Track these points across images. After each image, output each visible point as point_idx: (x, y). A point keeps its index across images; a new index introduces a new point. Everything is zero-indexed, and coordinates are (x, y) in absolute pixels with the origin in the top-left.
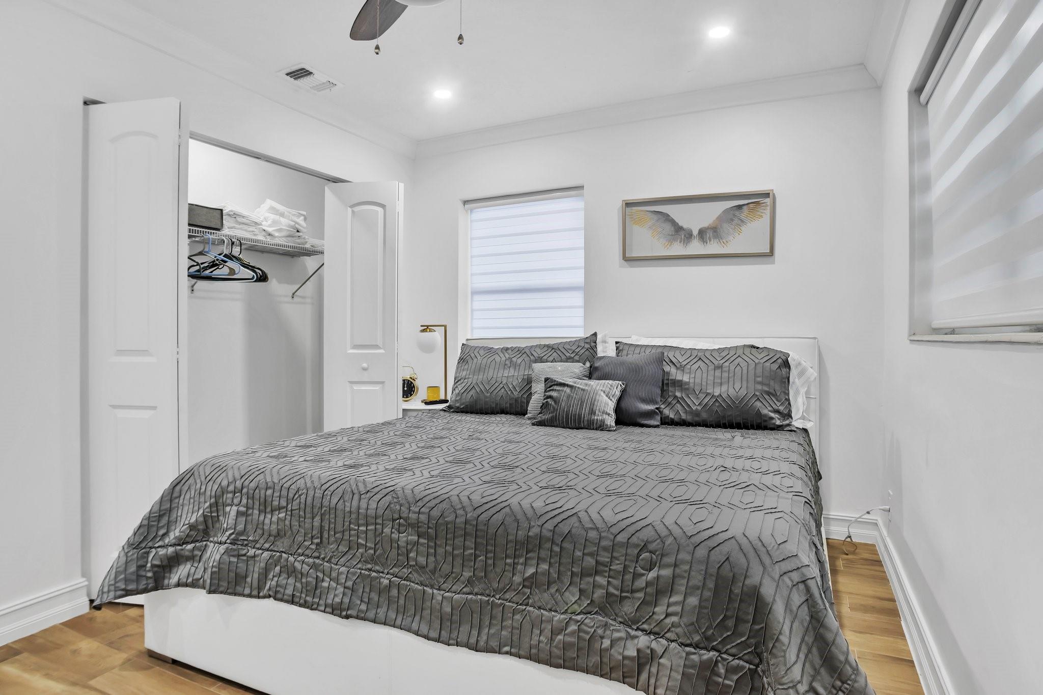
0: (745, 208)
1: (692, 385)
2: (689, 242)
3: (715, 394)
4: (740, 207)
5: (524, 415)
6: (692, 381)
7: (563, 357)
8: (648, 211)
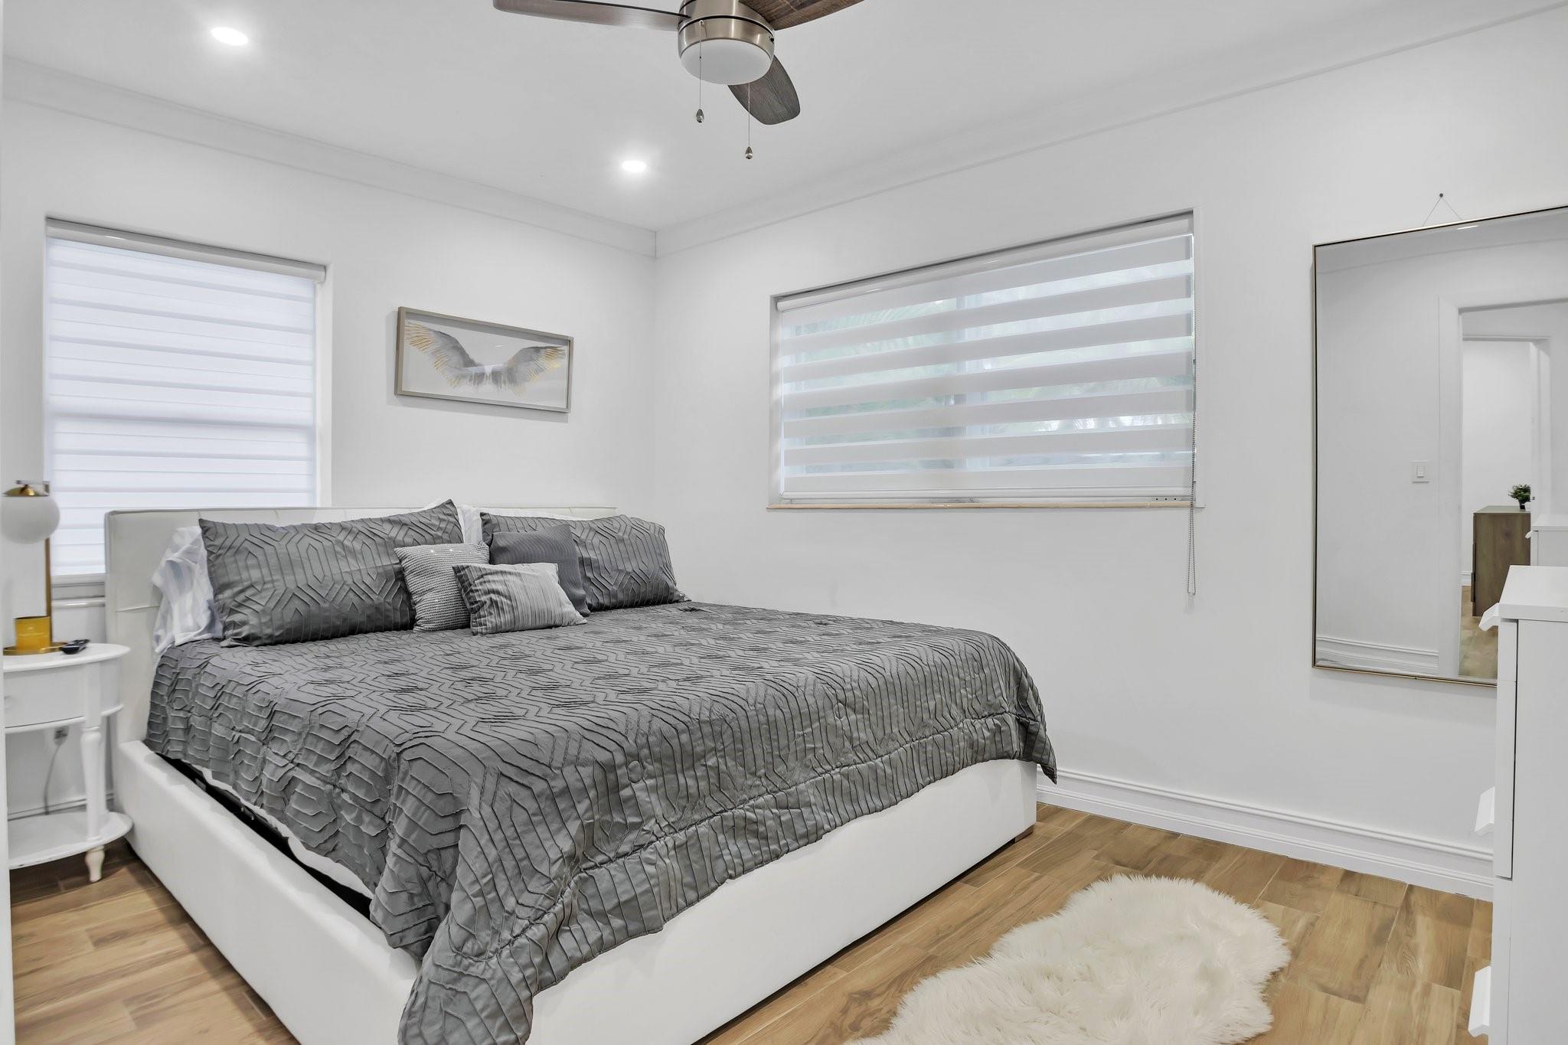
0: (543, 351)
1: (601, 563)
2: (481, 383)
3: (628, 570)
4: (537, 349)
5: (411, 628)
6: (599, 557)
7: (428, 537)
8: (430, 330)
